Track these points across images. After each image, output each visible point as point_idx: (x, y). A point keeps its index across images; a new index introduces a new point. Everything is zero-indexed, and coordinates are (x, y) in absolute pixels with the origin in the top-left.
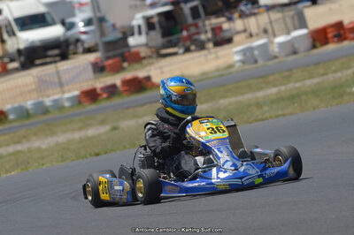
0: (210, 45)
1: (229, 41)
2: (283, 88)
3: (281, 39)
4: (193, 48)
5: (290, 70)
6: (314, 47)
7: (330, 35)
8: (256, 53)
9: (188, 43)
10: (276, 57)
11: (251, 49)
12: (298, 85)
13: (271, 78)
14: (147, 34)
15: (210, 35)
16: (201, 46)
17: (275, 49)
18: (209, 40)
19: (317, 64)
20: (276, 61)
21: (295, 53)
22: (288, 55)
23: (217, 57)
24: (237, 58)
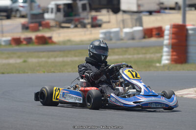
0: (89, 26)
1: (100, 26)
2: (121, 57)
3: (127, 30)
4: (79, 26)
5: (127, 48)
6: (144, 38)
7: (154, 33)
8: (112, 35)
9: (77, 23)
10: (122, 39)
11: (110, 33)
12: (130, 57)
13: (116, 50)
14: (56, 13)
15: (90, 21)
16: (84, 26)
17: (122, 35)
18: (89, 23)
19: (143, 47)
20: (122, 42)
21: (133, 39)
22: (129, 39)
23: (91, 34)
24: (101, 36)
